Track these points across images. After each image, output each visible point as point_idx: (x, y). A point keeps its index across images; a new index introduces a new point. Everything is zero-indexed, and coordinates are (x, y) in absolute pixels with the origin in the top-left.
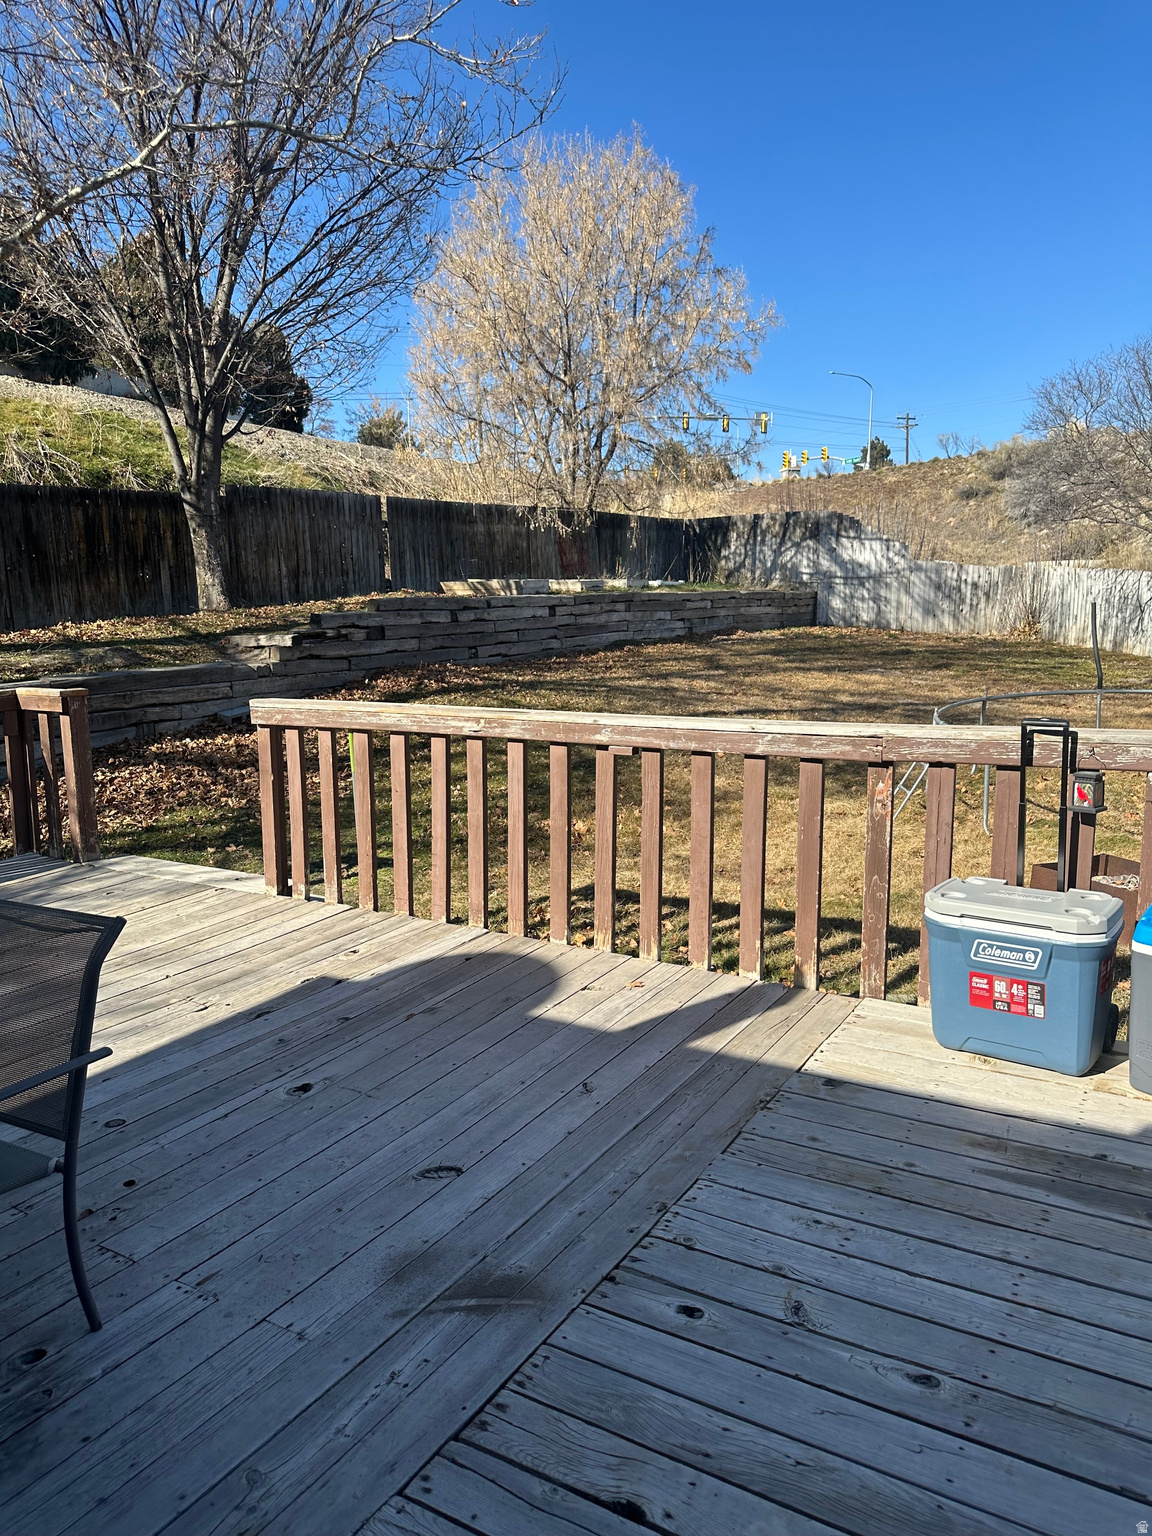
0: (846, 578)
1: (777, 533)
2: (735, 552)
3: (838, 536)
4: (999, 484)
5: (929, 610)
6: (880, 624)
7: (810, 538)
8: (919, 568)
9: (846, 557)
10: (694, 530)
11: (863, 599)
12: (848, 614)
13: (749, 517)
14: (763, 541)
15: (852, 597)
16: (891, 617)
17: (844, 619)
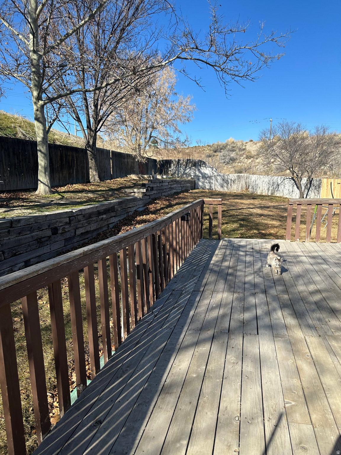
0: (202, 177)
1: (185, 165)
2: (173, 169)
3: (200, 166)
4: (216, 154)
5: (222, 186)
6: (210, 189)
7: (193, 166)
8: (220, 175)
9: (202, 171)
10: (161, 163)
11: (206, 183)
12: (203, 187)
13: (177, 160)
14: (181, 166)
15: (204, 182)
16: (213, 187)
17: (202, 188)
